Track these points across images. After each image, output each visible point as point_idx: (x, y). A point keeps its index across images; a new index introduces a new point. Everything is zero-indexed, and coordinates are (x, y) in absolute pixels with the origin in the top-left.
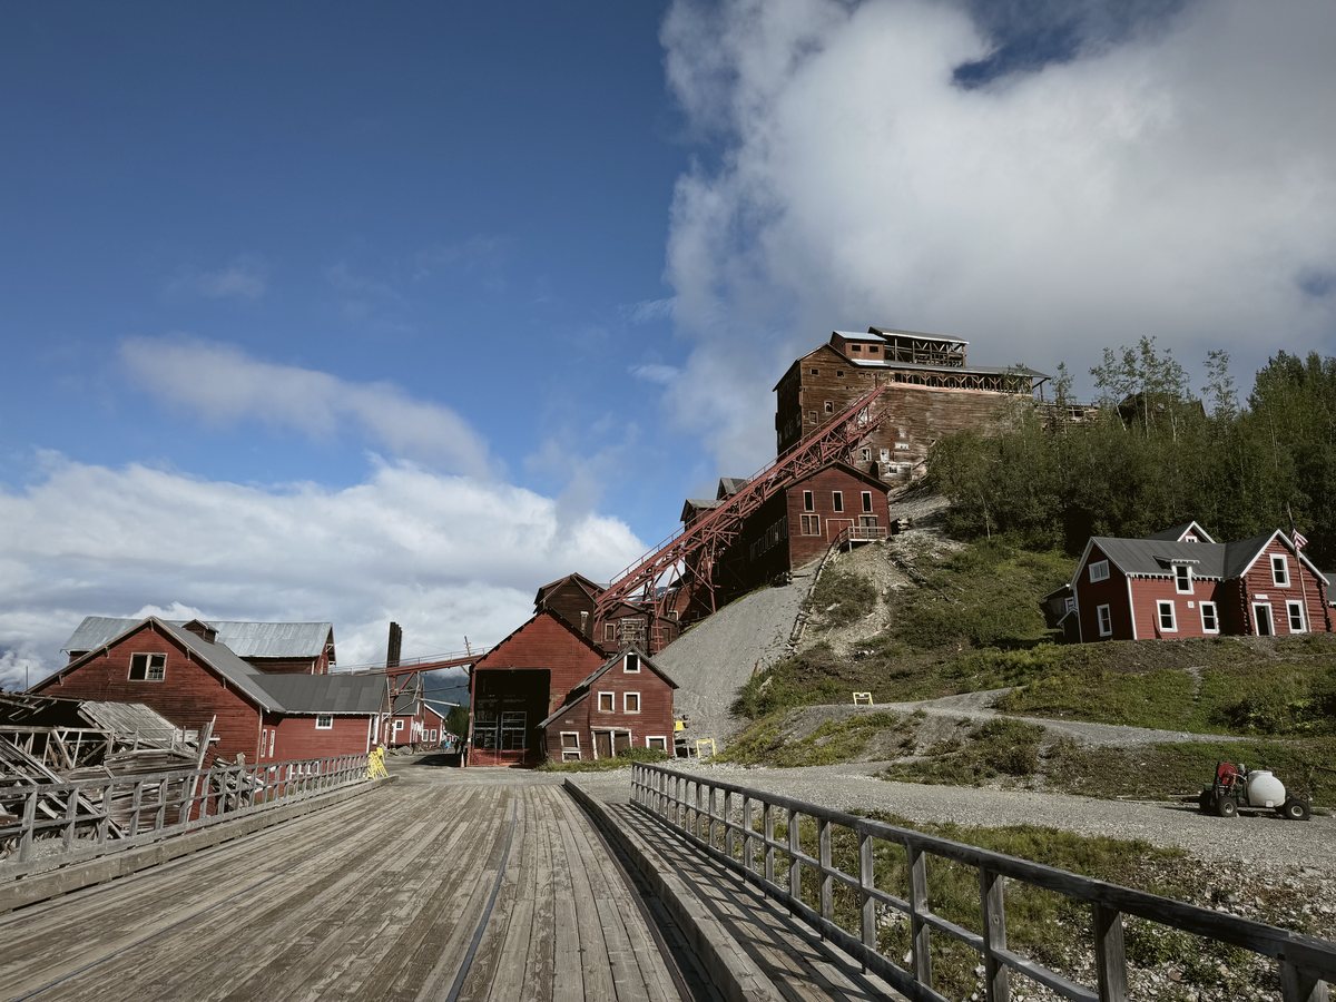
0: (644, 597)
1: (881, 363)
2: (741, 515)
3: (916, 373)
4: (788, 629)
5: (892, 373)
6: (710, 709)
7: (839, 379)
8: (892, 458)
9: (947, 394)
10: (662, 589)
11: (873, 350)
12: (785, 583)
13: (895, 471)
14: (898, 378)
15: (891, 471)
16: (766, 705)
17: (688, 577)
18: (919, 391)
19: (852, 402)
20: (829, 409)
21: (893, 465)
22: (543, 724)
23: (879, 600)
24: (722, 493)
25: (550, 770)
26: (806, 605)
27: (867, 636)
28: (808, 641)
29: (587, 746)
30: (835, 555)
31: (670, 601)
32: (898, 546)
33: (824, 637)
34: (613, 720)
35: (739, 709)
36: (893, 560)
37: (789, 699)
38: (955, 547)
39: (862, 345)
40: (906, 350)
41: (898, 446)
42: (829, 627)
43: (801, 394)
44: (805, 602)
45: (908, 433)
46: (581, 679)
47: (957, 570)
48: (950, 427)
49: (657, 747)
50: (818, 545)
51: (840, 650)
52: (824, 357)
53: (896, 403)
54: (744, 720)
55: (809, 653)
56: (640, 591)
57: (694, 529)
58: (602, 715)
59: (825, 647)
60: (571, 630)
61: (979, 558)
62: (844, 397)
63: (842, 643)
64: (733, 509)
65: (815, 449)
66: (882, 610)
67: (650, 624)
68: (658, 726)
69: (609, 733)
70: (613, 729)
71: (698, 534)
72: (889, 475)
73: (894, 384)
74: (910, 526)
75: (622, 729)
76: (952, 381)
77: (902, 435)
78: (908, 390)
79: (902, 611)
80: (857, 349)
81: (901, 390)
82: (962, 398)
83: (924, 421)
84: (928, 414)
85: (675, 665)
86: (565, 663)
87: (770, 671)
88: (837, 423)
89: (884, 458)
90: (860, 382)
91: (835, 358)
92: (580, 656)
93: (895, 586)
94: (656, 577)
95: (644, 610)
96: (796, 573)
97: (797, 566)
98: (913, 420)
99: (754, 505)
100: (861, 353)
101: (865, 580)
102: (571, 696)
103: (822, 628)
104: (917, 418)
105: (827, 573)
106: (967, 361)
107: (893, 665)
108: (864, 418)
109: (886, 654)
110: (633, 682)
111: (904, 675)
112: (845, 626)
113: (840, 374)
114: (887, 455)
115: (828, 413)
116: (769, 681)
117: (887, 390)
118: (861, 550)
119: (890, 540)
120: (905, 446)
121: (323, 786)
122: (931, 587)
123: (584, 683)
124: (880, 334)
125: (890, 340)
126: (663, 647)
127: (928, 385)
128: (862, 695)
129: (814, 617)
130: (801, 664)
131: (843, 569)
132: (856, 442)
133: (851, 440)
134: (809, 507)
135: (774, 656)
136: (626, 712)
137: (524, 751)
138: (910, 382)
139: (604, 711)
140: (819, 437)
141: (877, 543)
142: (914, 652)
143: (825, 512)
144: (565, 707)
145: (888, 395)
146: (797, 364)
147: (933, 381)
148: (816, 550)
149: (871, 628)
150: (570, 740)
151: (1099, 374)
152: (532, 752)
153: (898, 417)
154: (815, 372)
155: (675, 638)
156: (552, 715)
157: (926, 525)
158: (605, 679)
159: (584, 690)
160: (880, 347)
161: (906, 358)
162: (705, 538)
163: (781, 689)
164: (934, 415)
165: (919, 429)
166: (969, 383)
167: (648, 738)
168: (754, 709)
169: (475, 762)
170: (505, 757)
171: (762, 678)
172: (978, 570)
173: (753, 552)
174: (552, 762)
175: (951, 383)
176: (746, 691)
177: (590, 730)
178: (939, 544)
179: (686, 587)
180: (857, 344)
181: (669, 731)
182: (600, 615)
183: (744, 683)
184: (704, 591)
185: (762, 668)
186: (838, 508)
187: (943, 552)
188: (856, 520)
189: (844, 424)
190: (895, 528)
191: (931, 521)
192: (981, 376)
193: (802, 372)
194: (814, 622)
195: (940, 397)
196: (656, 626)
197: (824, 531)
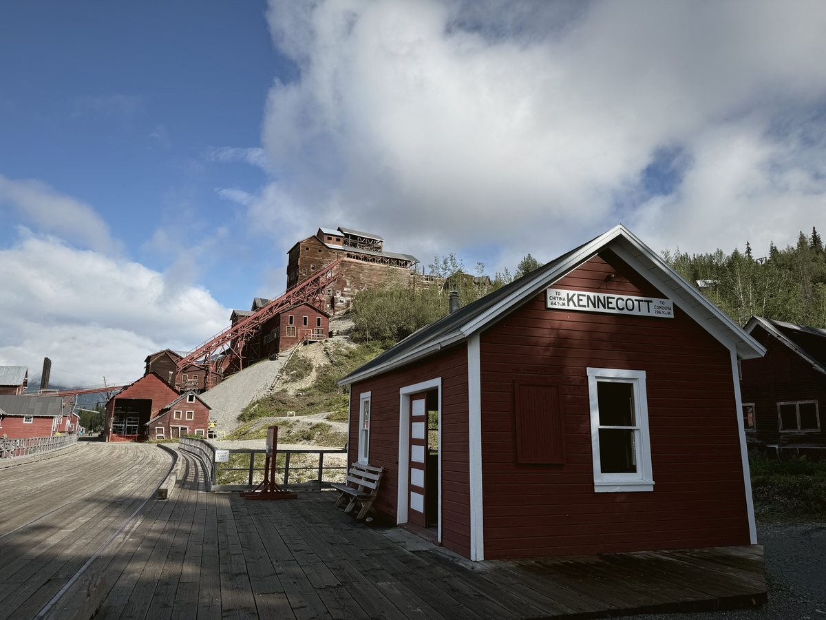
0: (205, 361)
1: (340, 247)
2: (260, 322)
3: (357, 254)
4: (271, 381)
5: (346, 253)
6: (228, 418)
7: (319, 254)
8: (342, 295)
9: (371, 266)
10: (216, 356)
11: (338, 240)
12: (275, 359)
13: (342, 302)
14: (349, 256)
15: (341, 302)
16: (252, 416)
17: (229, 351)
18: (358, 263)
19: (324, 266)
20: (313, 268)
21: (342, 298)
22: (147, 424)
23: (314, 370)
24: (255, 307)
25: (150, 443)
26: (281, 371)
27: (304, 386)
28: (279, 387)
29: (168, 433)
30: (300, 347)
31: (219, 363)
32: (329, 344)
33: (285, 386)
34: (181, 423)
35: (241, 418)
36: (325, 351)
37: (262, 414)
38: (353, 346)
39: (333, 237)
40: (354, 241)
41: (345, 289)
42: (289, 381)
43: (299, 259)
44: (282, 369)
45: (351, 283)
46: (166, 404)
47: (349, 358)
48: (371, 282)
49: (200, 434)
50: (293, 341)
51: (291, 393)
52: (312, 242)
53: (346, 268)
54: (242, 422)
55: (278, 394)
56: (203, 358)
57: (235, 328)
58: (175, 421)
59: (285, 391)
60: (163, 382)
61: (359, 353)
62: (321, 263)
63: (292, 389)
64: (257, 318)
65: (303, 288)
66: (314, 374)
67: (206, 375)
68: (202, 426)
69: (178, 428)
70: (180, 427)
71: (236, 331)
72: (339, 303)
73: (346, 259)
74: (338, 334)
75: (184, 426)
76: (374, 259)
77: (348, 284)
78: (352, 262)
79: (321, 376)
80: (330, 239)
81: (349, 262)
82: (378, 268)
83: (359, 278)
84: (361, 275)
85: (215, 397)
86: (160, 396)
87: (258, 402)
88: (316, 277)
89: (338, 295)
90: (330, 256)
91: (318, 243)
92: (167, 394)
93: (322, 364)
94: (211, 352)
95: (204, 369)
96: (281, 354)
97: (283, 350)
98: (354, 277)
99: (268, 317)
100: (332, 241)
101: (310, 360)
102: (162, 411)
103: (286, 382)
104: (356, 276)
105: (295, 355)
106: (383, 250)
107: (310, 400)
108: (329, 275)
109: (308, 395)
110: (191, 407)
111: (312, 404)
112: (296, 381)
113: (320, 251)
114: (340, 293)
115: (312, 270)
116: (257, 406)
117: (343, 261)
118: (312, 345)
119: (326, 341)
120: (349, 289)
121: (26, 454)
122: (336, 365)
123: (168, 406)
124: (342, 232)
125: (347, 236)
126: (212, 387)
127: (363, 260)
128: (291, 413)
129: (284, 377)
130: (272, 399)
131: (303, 354)
132: (324, 287)
133: (321, 285)
134: (291, 323)
135: (262, 394)
136: (187, 419)
137: (137, 435)
138: (354, 258)
139: (177, 419)
140: (305, 284)
141: (321, 342)
142: (320, 395)
143: (298, 325)
144: (158, 417)
145: (343, 264)
146: (298, 244)
147: (365, 259)
148: (292, 343)
149: (308, 382)
150: (160, 431)
151: (432, 267)
152: (142, 435)
153: (347, 275)
154: (307, 249)
155: (219, 383)
156: (152, 420)
157: (345, 334)
158: (178, 405)
159: (168, 409)
160: (341, 239)
161: (354, 245)
162: (240, 333)
163: (261, 409)
164: (364, 276)
165: (357, 282)
166: (382, 261)
167: (196, 430)
168: (247, 418)
169: (113, 440)
170: (128, 438)
171: (254, 405)
172: (358, 358)
173: (265, 341)
174: (151, 440)
175: (374, 260)
176: (246, 410)
177: (169, 427)
178: (347, 345)
179: (229, 356)
180: (330, 237)
181: (205, 428)
182: (180, 370)
183: (245, 407)
184: (237, 360)
185: (255, 400)
186: (305, 324)
187: (347, 348)
188: (313, 330)
189: (319, 277)
190: (331, 335)
191: (348, 332)
192: (388, 258)
193: (301, 248)
194: (283, 379)
195: (367, 267)
196: (209, 377)
197: (297, 334)
